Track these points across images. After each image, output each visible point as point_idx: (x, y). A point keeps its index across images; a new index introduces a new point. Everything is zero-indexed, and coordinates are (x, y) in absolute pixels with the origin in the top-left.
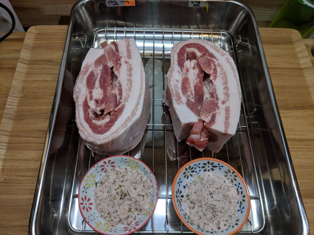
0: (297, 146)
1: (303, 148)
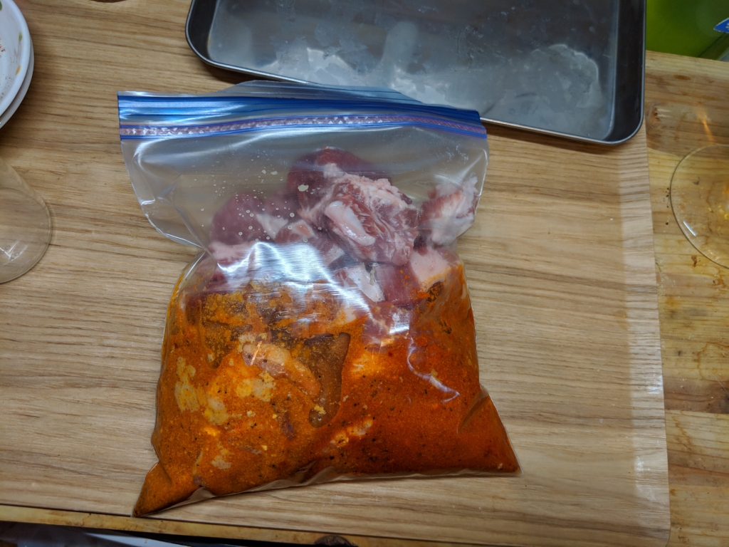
0: (547, 293)
1: (562, 299)
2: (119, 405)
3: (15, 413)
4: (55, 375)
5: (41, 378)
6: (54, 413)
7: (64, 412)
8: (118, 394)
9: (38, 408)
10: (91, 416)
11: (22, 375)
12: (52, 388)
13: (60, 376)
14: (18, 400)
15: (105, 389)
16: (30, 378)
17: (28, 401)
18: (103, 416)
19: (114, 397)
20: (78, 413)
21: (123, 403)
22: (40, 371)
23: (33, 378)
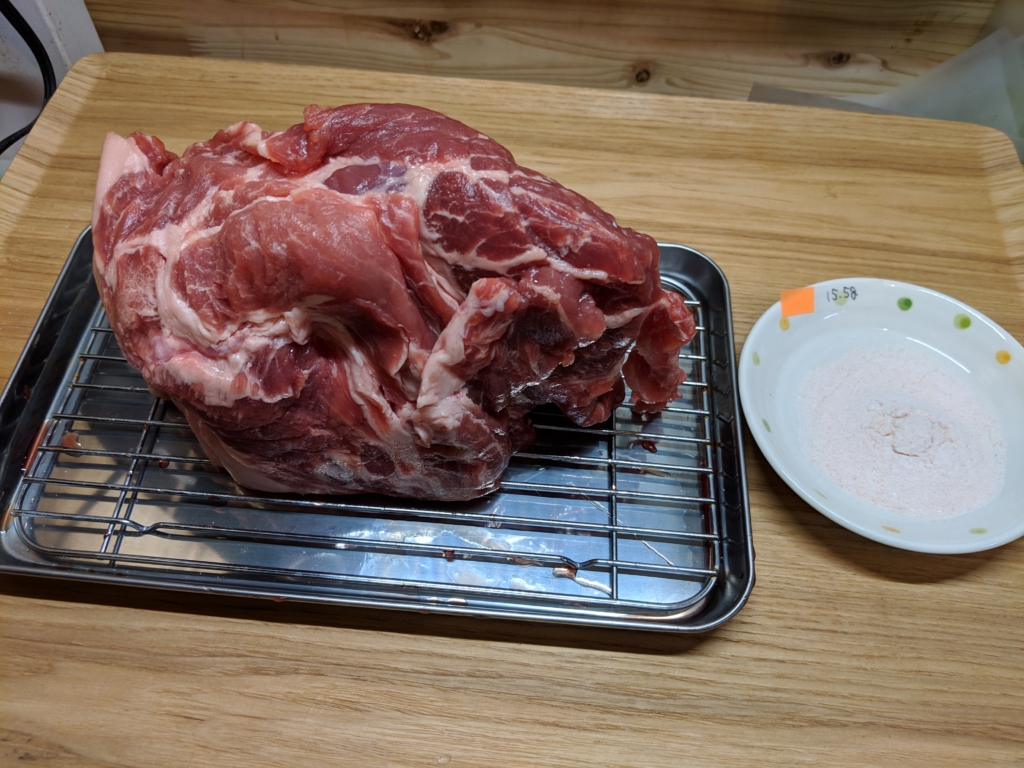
2: (325, 703)
3: (169, 714)
4: (231, 655)
5: (210, 659)
6: (226, 714)
7: (241, 712)
8: (323, 685)
9: (202, 705)
10: (282, 720)
11: (183, 655)
12: (226, 674)
13: (239, 656)
14: (174, 692)
15: (304, 677)
16: (194, 659)
17: (189, 695)
18: (300, 719)
19: (318, 690)
20: (264, 716)
21: (331, 701)
22: (210, 650)
23: (199, 659)
